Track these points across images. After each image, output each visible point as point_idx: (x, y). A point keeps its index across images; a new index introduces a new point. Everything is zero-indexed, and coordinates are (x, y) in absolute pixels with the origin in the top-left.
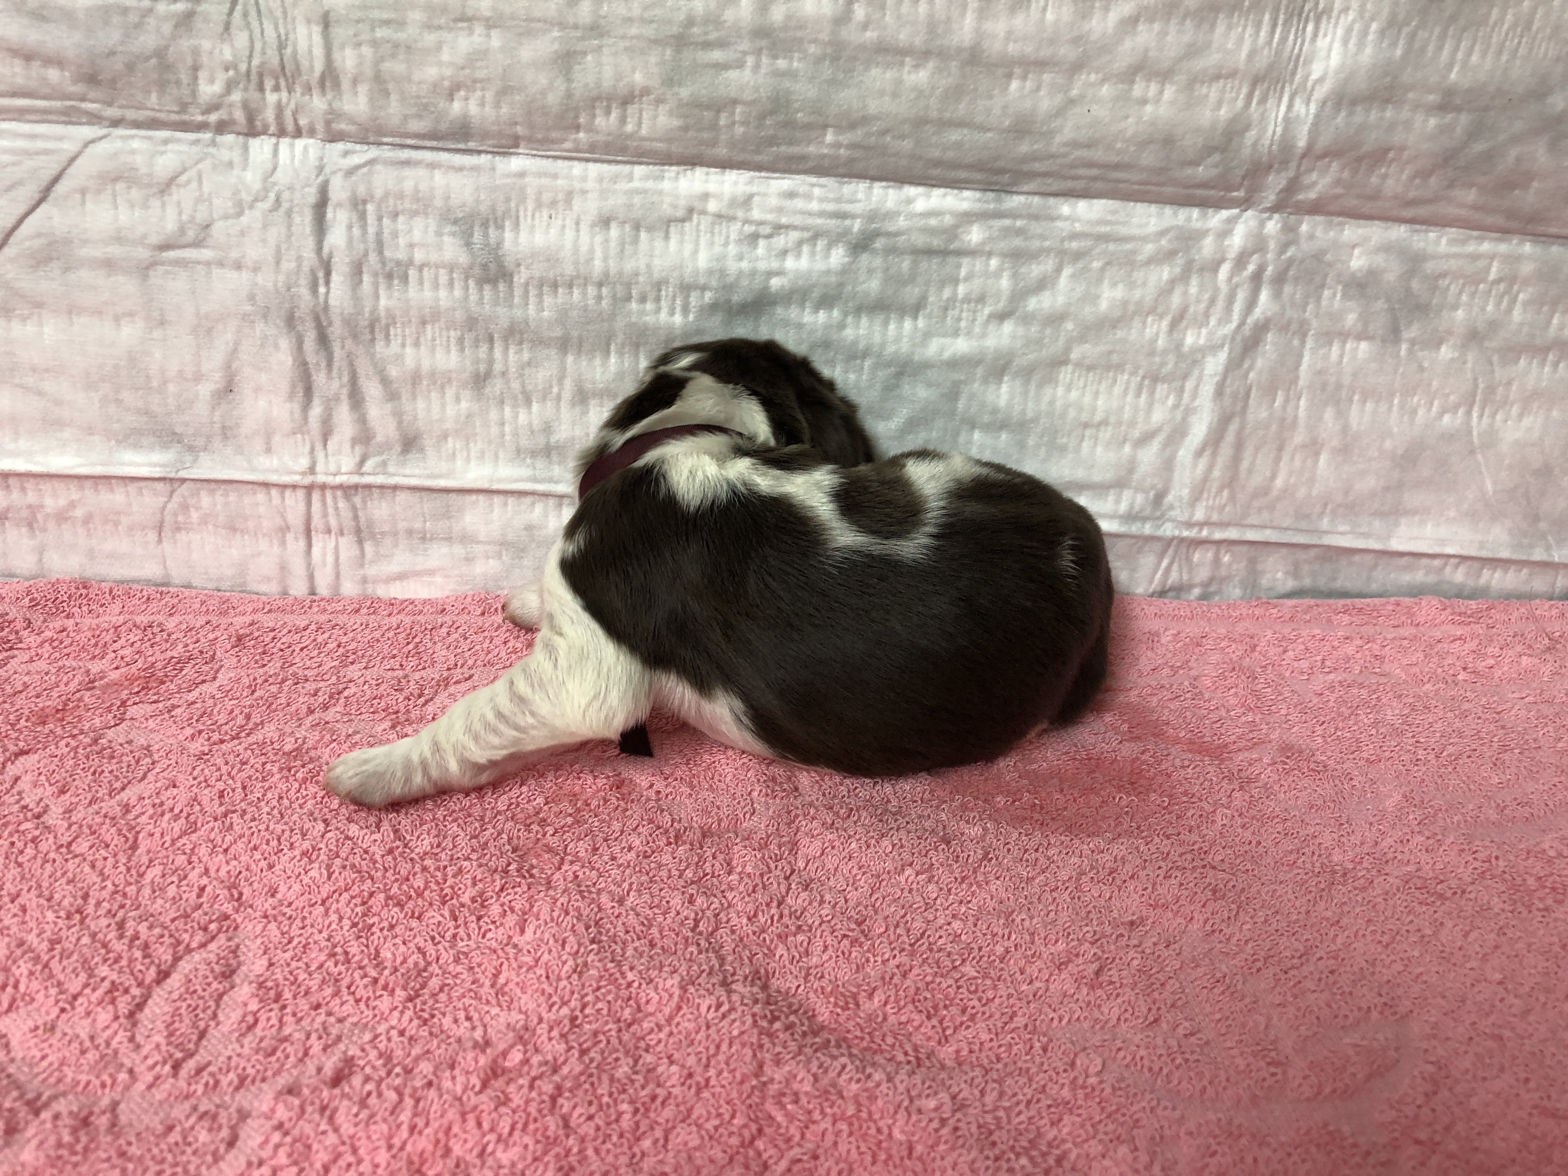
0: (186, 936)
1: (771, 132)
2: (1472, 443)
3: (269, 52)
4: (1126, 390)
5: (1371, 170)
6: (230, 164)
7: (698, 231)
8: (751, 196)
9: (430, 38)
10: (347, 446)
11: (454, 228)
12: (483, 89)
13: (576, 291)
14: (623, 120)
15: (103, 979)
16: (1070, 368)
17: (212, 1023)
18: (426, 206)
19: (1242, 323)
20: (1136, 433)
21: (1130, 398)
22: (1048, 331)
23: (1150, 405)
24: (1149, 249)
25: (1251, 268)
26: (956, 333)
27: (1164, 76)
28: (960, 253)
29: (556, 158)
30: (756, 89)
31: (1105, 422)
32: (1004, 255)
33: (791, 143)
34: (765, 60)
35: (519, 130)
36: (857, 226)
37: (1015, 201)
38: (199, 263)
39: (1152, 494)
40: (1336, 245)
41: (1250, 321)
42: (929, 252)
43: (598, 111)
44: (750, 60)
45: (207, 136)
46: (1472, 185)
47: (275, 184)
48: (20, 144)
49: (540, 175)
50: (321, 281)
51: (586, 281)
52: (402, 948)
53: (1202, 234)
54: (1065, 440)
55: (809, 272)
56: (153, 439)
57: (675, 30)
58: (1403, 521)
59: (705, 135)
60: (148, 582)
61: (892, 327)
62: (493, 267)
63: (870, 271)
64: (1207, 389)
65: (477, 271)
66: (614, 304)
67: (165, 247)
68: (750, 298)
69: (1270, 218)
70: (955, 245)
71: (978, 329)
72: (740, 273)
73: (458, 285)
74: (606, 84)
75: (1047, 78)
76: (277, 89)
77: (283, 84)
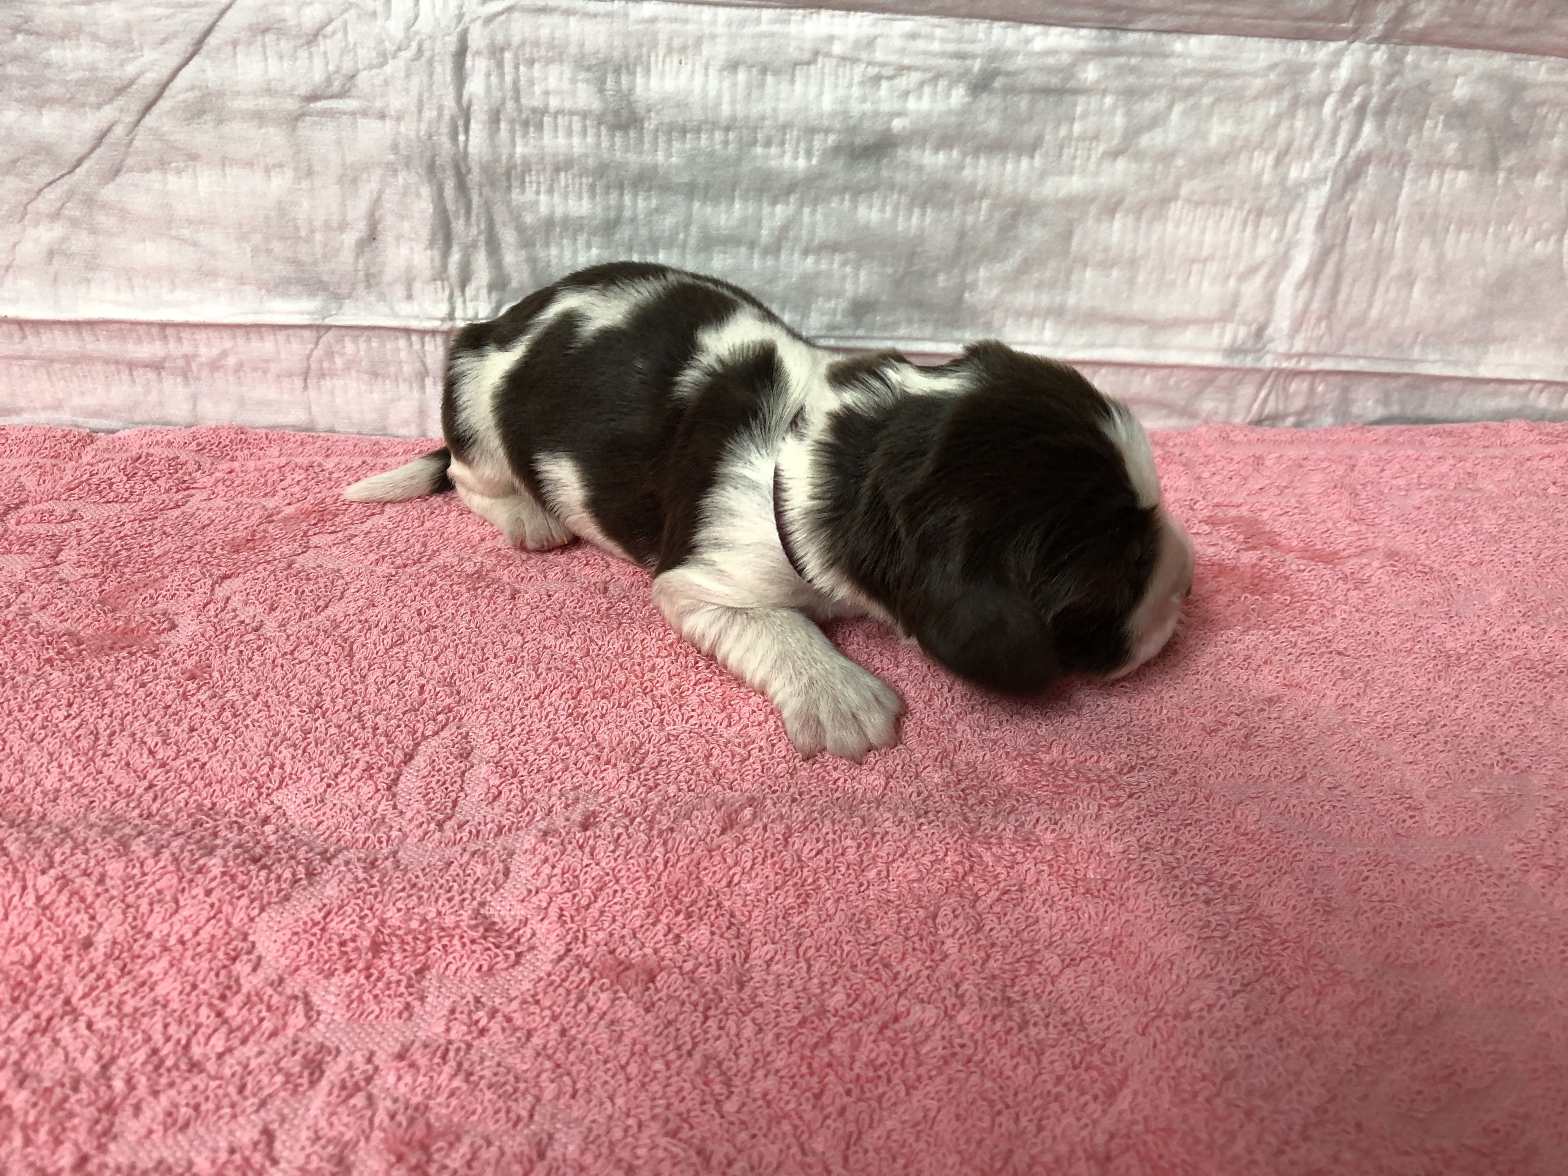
0: (420, 725)
2: (1562, 270)
4: (1233, 223)
6: (372, 13)
7: (823, 74)
8: (876, 37)
10: (484, 292)
11: (588, 75)
13: (704, 136)
15: (358, 761)
16: (1180, 203)
17: (462, 794)
18: (561, 54)
19: (1345, 156)
20: (1242, 267)
21: (1235, 233)
22: (1160, 167)
23: (1255, 237)
24: (1259, 83)
25: (1356, 100)
26: (1071, 172)
28: (1077, 91)
31: (1211, 257)
32: (1118, 93)
36: (977, 65)
37: (1130, 39)
38: (345, 113)
39: (1254, 327)
40: (1439, 75)
41: (1353, 153)
42: (1046, 91)
47: (416, 33)
49: (671, 20)
50: (461, 129)
51: (715, 125)
52: (616, 732)
53: (1311, 67)
54: (1173, 276)
55: (929, 112)
56: (300, 288)
58: (1492, 348)
60: (296, 428)
61: (1009, 167)
62: (625, 113)
63: (990, 111)
64: (1310, 222)
65: (610, 118)
66: (740, 149)
67: (313, 97)
68: (872, 140)
69: (1377, 49)
70: (1072, 84)
71: (1092, 166)
72: (863, 114)
73: (591, 132)
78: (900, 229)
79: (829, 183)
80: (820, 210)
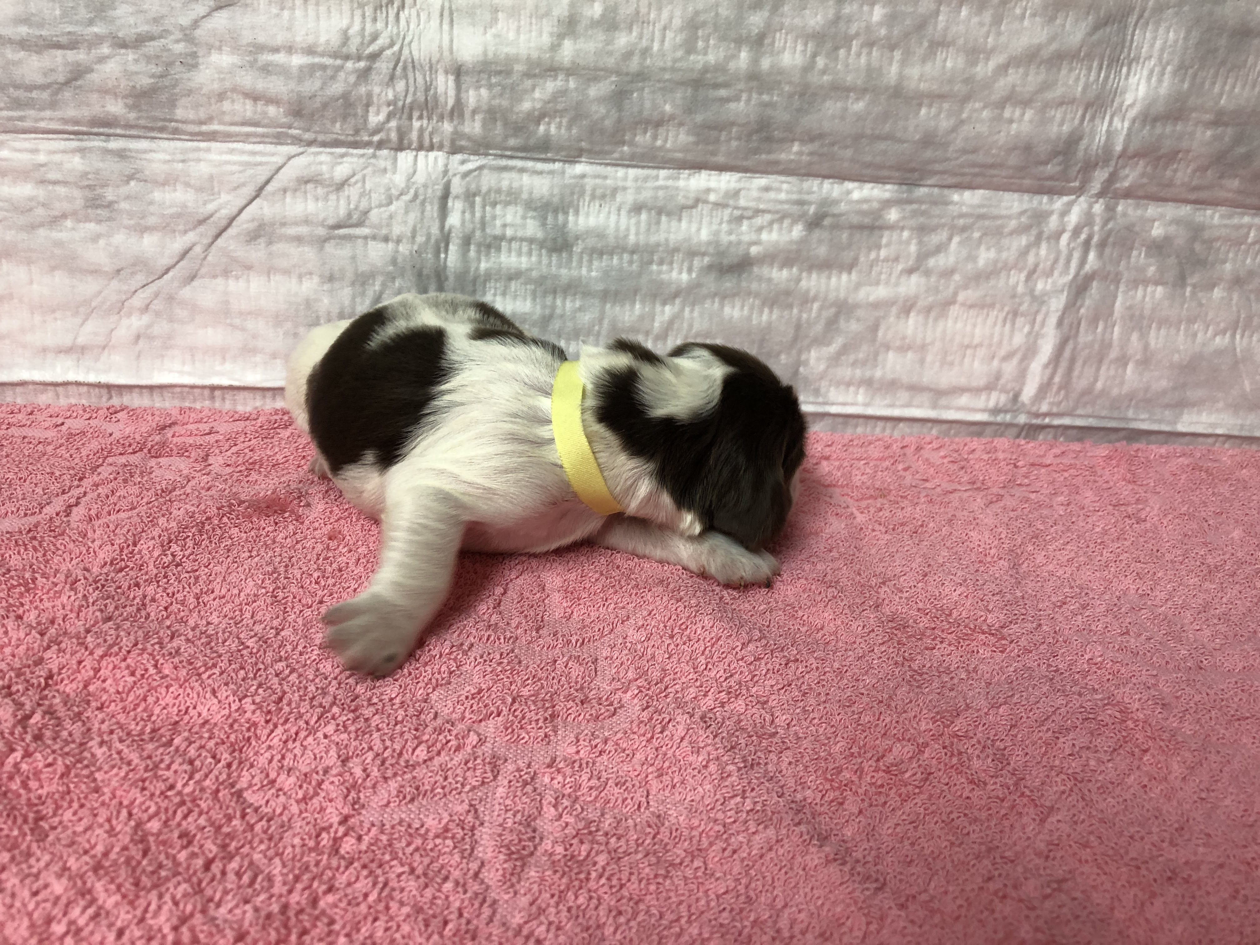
1: (755, 144)
2: (1236, 357)
3: (419, 94)
4: (996, 320)
5: (1165, 168)
6: (385, 170)
7: (702, 214)
8: (740, 190)
9: (528, 83)
11: (535, 214)
12: (561, 117)
13: (615, 257)
14: (655, 138)
16: (957, 306)
18: (516, 199)
19: (1077, 275)
20: (1002, 352)
21: (998, 328)
22: (942, 281)
23: (1012, 332)
24: (1013, 223)
25: (1083, 236)
26: (878, 283)
27: (1026, 103)
29: (607, 164)
30: (747, 115)
31: (980, 345)
32: (912, 229)
33: (769, 152)
34: (755, 96)
35: (583, 144)
36: (812, 209)
37: (922, 192)
38: (359, 237)
39: (1011, 394)
40: (1142, 219)
41: (1082, 273)
42: (861, 227)
43: (638, 131)
44: (744, 96)
45: (371, 151)
46: (1236, 176)
47: (414, 183)
48: (245, 158)
49: (595, 176)
50: (442, 249)
51: (624, 249)
53: (1050, 213)
54: (952, 357)
55: (777, 242)
57: (695, 76)
58: (1186, 411)
59: (711, 148)
61: (834, 280)
62: (560, 240)
63: (820, 241)
64: (1052, 321)
65: (549, 244)
66: (641, 267)
67: (338, 227)
68: (735, 260)
69: (1097, 202)
70: (878, 223)
71: (893, 280)
72: (730, 243)
73: (534, 253)
74: (646, 113)
75: (946, 106)
76: (421, 117)
77: (425, 113)
78: (754, 322)
79: (704, 291)
80: (697, 309)
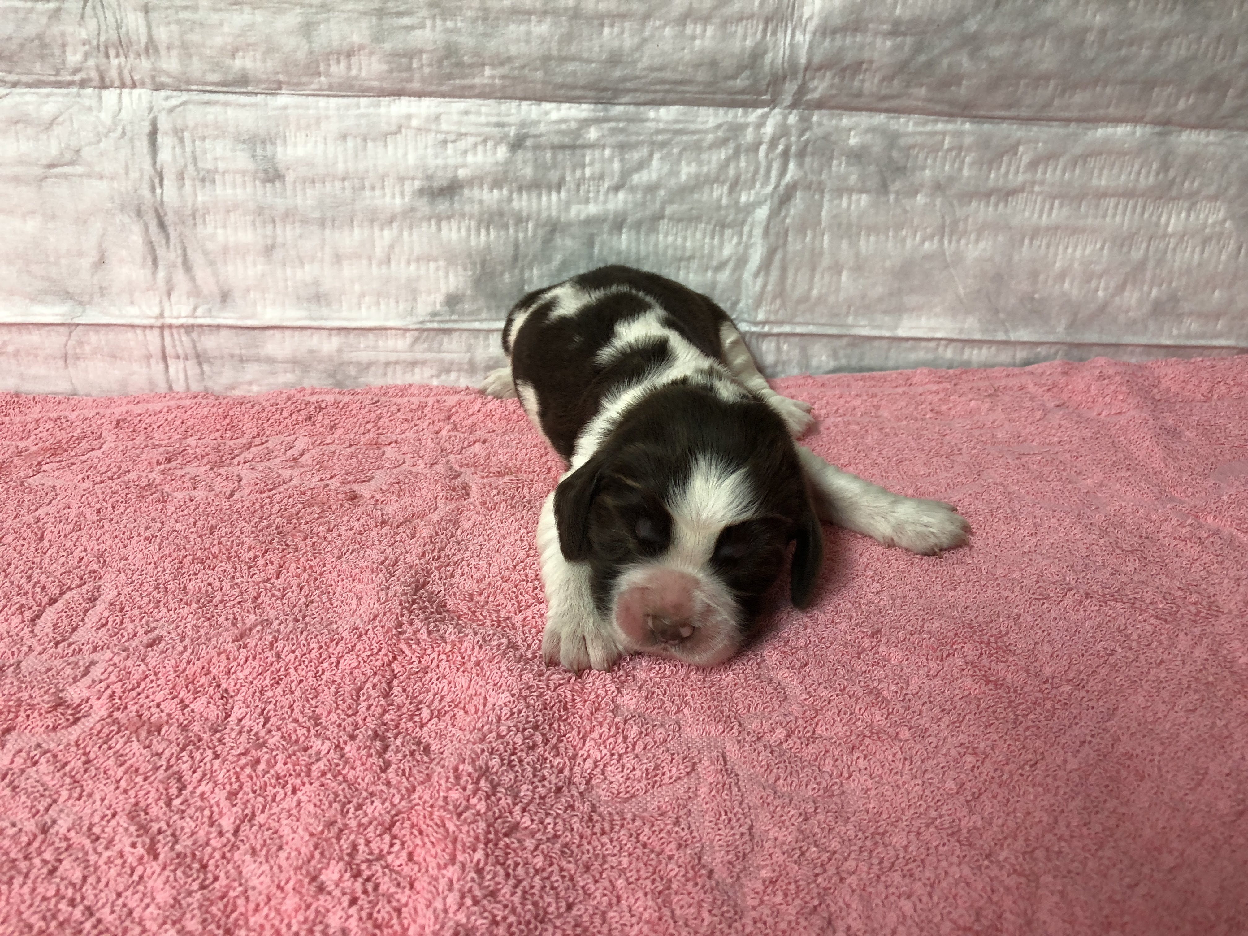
0: (69, 582)
1: (448, 70)
2: (945, 260)
3: (111, 31)
4: (704, 234)
5: (853, 78)
6: (90, 109)
7: (406, 140)
8: (440, 114)
9: (215, 17)
10: (185, 298)
11: (244, 146)
12: (254, 50)
13: (328, 185)
14: (349, 68)
16: (666, 221)
17: (81, 624)
18: (224, 132)
19: (777, 186)
20: (714, 263)
21: (707, 239)
22: (649, 197)
23: (722, 243)
24: (710, 137)
25: (781, 148)
26: (587, 201)
27: (705, 20)
28: (584, 147)
29: (307, 95)
30: (435, 42)
32: (613, 147)
33: (463, 77)
34: (438, 22)
35: (281, 77)
36: (512, 131)
37: (617, 110)
38: (75, 176)
39: (729, 304)
40: (837, 129)
41: (783, 183)
42: (563, 147)
43: (331, 62)
44: (428, 23)
45: (74, 90)
46: (922, 85)
47: (120, 120)
49: (297, 107)
50: (157, 185)
51: (334, 177)
53: (745, 126)
54: (667, 270)
55: (483, 164)
56: (53, 297)
58: (905, 316)
59: (405, 75)
60: (60, 393)
61: (544, 198)
62: (271, 171)
63: (525, 162)
64: (758, 232)
65: (261, 175)
66: (354, 193)
67: (52, 166)
68: (445, 184)
69: (790, 113)
70: (579, 142)
71: (601, 198)
72: (437, 167)
73: (249, 185)
74: (335, 44)
75: (627, 24)
76: (117, 55)
77: (121, 52)
78: (473, 243)
79: (419, 214)
80: (415, 233)
